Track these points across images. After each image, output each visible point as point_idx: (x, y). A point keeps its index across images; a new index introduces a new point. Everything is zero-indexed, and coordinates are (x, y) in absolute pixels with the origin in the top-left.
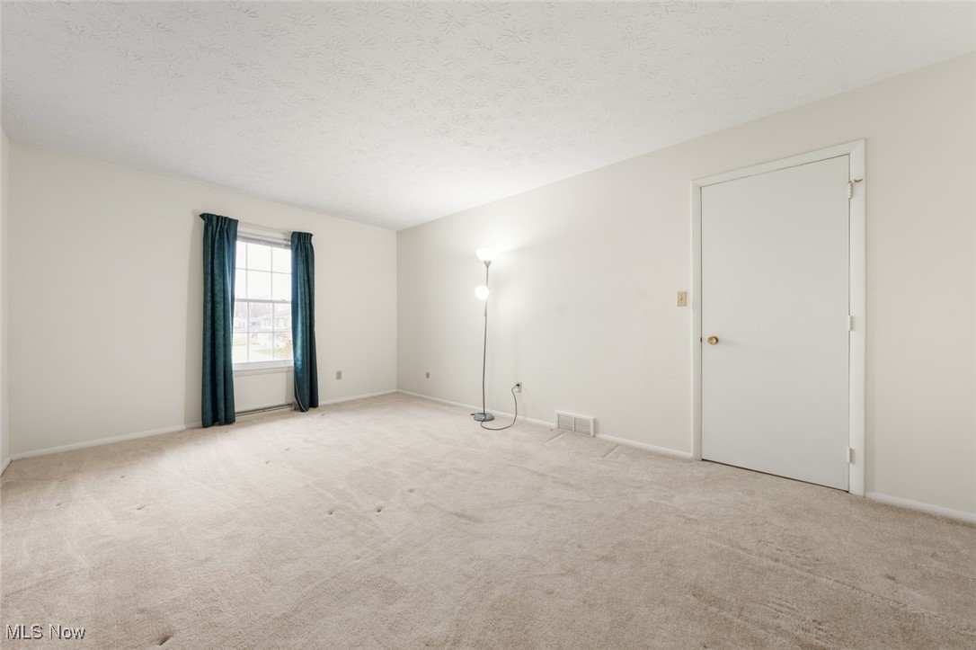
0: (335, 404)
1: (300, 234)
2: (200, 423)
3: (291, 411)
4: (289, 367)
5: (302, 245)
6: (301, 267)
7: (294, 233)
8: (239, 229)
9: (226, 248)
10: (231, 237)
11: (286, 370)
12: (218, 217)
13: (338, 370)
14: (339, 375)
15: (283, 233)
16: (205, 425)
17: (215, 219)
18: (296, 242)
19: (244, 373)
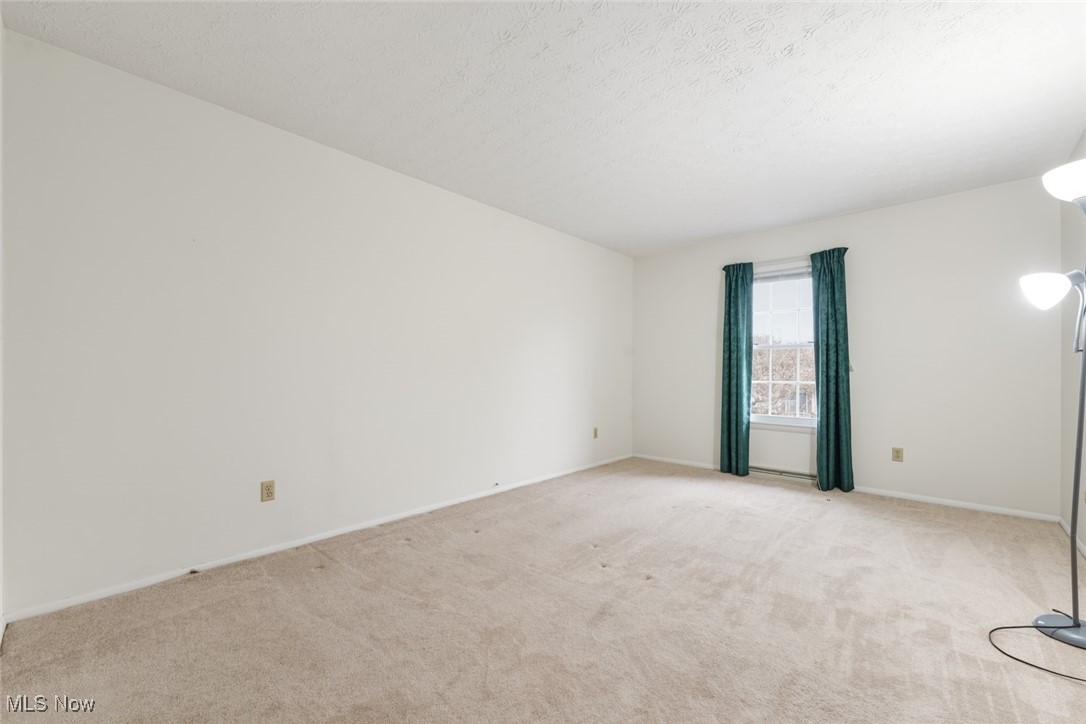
0: (882, 498)
1: (822, 254)
2: (719, 467)
3: (813, 484)
4: (813, 428)
5: (829, 269)
6: (824, 297)
7: (813, 257)
8: (755, 270)
9: (740, 295)
10: (748, 281)
11: (810, 431)
12: (733, 266)
13: (897, 446)
14: (897, 455)
15: (807, 259)
16: (722, 470)
17: (731, 268)
18: (819, 265)
19: (762, 427)
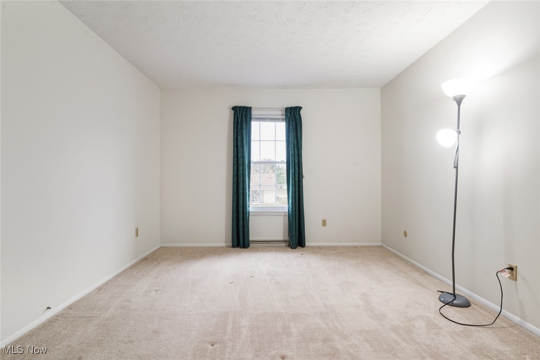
0: (320, 248)
1: (291, 108)
2: (231, 244)
3: (286, 246)
4: (285, 212)
5: (293, 117)
6: (292, 134)
7: (287, 109)
8: (253, 112)
9: (244, 127)
10: (249, 119)
11: (283, 214)
12: (240, 107)
13: (324, 219)
14: (324, 223)
15: (281, 110)
16: (233, 246)
17: (238, 109)
18: (289, 115)
19: (257, 214)
